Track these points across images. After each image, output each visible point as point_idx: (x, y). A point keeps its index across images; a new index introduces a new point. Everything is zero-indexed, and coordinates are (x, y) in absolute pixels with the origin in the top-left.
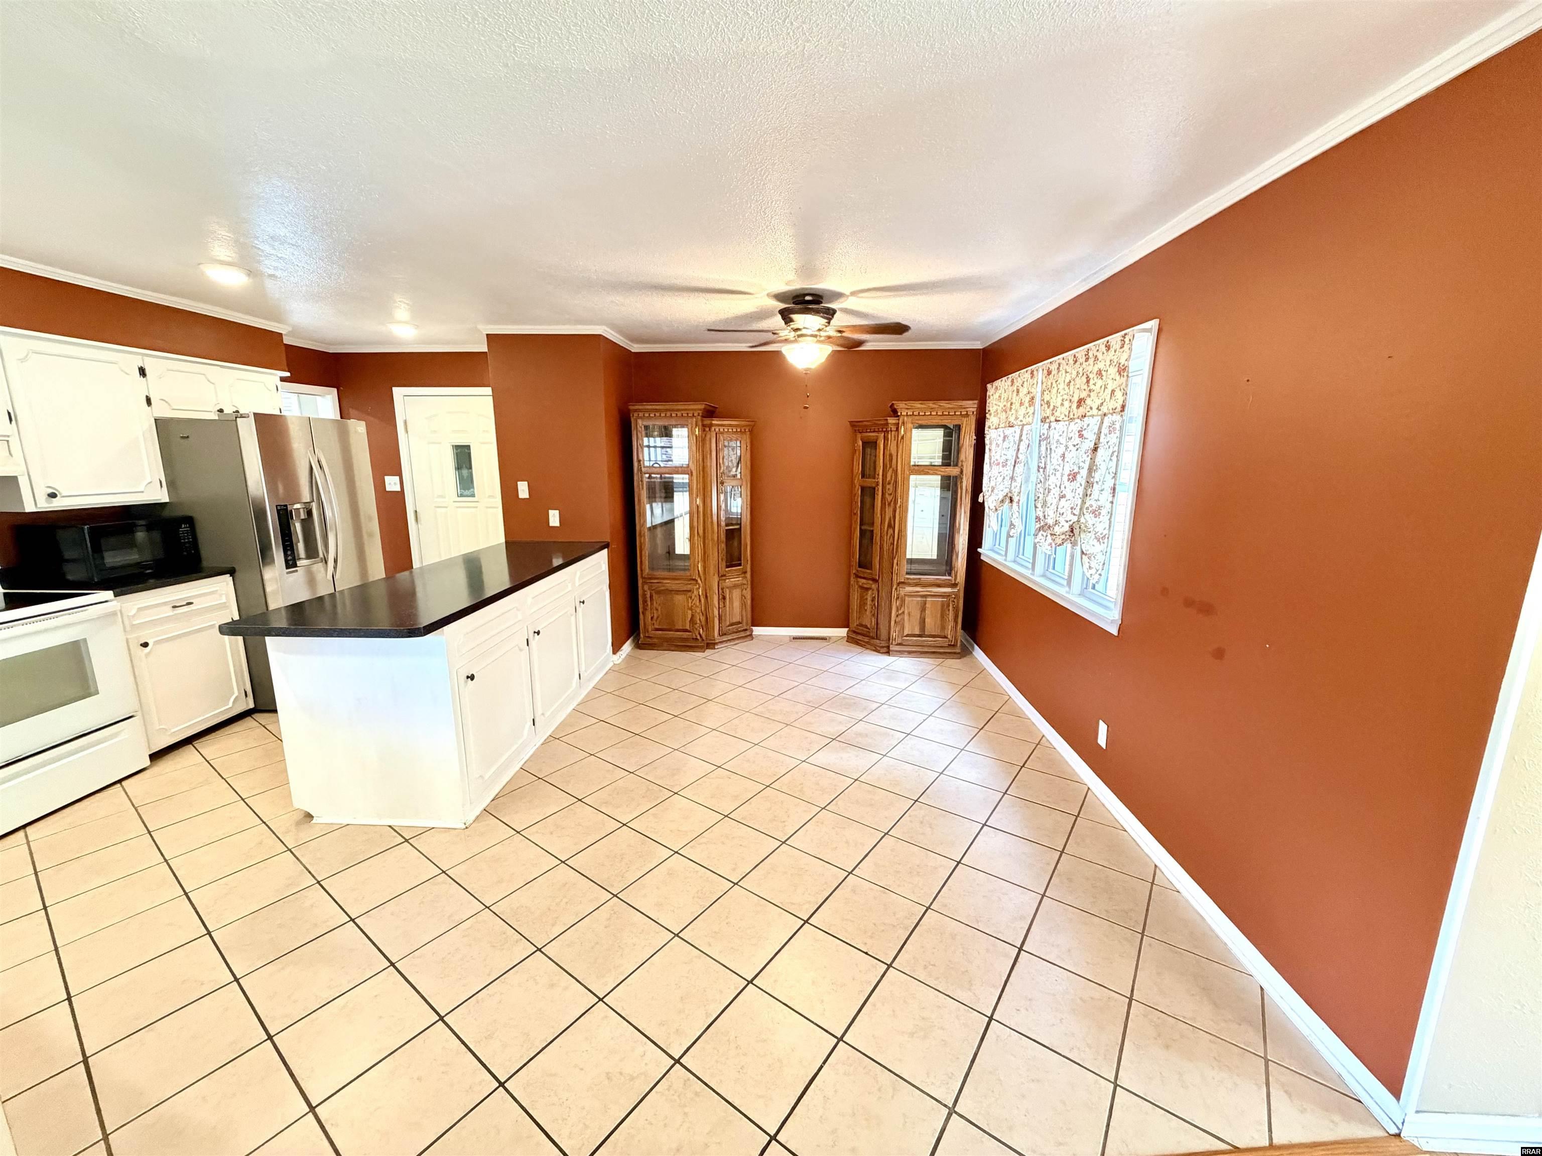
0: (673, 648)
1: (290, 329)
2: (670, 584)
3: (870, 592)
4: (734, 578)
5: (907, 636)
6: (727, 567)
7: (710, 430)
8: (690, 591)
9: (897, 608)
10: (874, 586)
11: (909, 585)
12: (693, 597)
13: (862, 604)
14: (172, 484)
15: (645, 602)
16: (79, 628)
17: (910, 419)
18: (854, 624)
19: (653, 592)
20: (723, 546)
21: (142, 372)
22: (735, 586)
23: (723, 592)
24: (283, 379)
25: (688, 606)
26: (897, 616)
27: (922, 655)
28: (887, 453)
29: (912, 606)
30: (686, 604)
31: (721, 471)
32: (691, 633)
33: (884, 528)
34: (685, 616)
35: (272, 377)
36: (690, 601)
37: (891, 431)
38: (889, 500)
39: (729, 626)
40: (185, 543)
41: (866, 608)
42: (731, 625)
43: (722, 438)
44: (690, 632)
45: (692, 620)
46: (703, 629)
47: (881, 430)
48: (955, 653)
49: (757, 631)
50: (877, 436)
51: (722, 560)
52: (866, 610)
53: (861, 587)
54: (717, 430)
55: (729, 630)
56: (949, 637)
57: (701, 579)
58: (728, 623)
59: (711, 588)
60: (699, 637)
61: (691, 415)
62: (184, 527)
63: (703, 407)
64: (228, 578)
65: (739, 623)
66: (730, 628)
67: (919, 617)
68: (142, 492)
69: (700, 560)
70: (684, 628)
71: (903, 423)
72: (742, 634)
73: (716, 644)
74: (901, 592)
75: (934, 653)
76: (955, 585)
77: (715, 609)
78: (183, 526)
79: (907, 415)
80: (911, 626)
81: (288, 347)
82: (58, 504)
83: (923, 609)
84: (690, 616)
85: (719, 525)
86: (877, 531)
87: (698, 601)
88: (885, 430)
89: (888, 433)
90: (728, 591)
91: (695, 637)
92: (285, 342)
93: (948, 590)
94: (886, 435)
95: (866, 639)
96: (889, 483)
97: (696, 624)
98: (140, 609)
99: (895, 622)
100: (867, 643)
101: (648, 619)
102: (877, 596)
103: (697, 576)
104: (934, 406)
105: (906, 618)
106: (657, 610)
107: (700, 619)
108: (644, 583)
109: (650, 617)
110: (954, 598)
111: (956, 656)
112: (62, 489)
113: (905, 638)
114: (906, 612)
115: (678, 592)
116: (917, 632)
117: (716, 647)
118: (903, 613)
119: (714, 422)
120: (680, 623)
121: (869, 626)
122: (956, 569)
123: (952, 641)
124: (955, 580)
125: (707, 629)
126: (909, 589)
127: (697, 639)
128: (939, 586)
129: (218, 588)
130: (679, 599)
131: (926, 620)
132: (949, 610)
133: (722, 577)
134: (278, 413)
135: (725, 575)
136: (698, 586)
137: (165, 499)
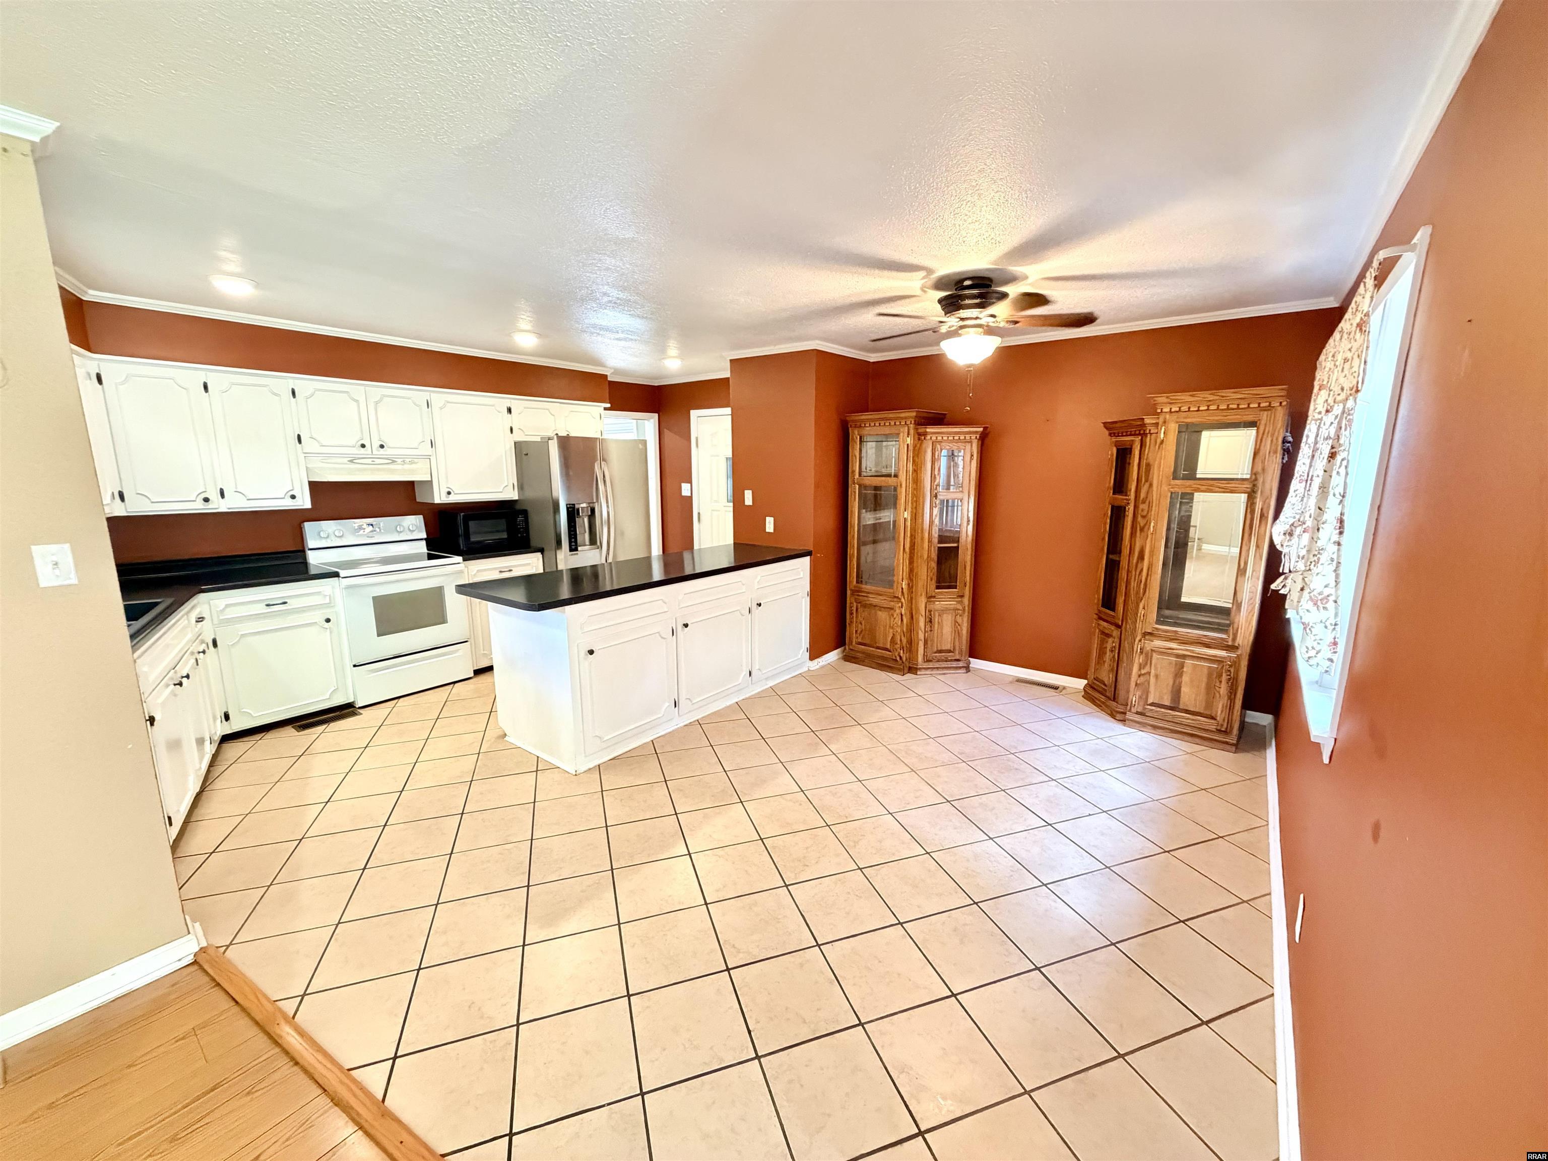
0: (873, 666)
1: (613, 371)
2: (874, 600)
3: (1110, 640)
4: (946, 601)
5: (1152, 704)
6: (938, 587)
7: (925, 438)
8: (892, 609)
9: (1140, 665)
10: (1116, 633)
11: (1159, 637)
12: (895, 616)
13: (1102, 652)
14: (521, 488)
15: (852, 614)
16: (442, 578)
17: (1175, 416)
18: (1091, 675)
19: (859, 605)
20: (934, 565)
21: (509, 410)
22: (945, 610)
23: (931, 615)
24: (605, 409)
25: (890, 624)
26: (1139, 676)
27: (1171, 735)
28: (1144, 463)
29: (1162, 667)
30: (888, 621)
31: (936, 483)
32: (890, 653)
33: (1133, 560)
34: (885, 636)
35: (597, 408)
36: (892, 620)
37: (1151, 434)
38: (1142, 525)
39: (936, 653)
40: (521, 528)
41: (1104, 660)
42: (940, 651)
43: (938, 446)
44: (890, 651)
45: (893, 641)
46: (903, 651)
47: (1137, 432)
48: (1227, 743)
49: (976, 663)
50: (1133, 440)
51: (931, 579)
52: (1104, 662)
53: (1103, 633)
54: (934, 438)
55: (936, 657)
56: (1218, 718)
57: (904, 598)
58: (935, 650)
59: (917, 609)
60: (898, 659)
61: (904, 423)
62: (520, 518)
63: (914, 414)
64: (539, 555)
65: (949, 651)
66: (937, 654)
67: (1171, 683)
68: (501, 492)
69: (904, 577)
70: (885, 647)
71: (1165, 422)
72: (955, 664)
73: (920, 669)
74: (1146, 645)
75: (1192, 735)
76: (1232, 648)
77: (920, 632)
78: (520, 516)
79: (1171, 412)
80: (1159, 693)
81: (612, 384)
82: (453, 499)
83: (1179, 673)
84: (891, 635)
85: (930, 541)
86: (1124, 563)
87: (900, 621)
88: (1142, 432)
89: (1146, 436)
90: (937, 614)
91: (894, 658)
92: (609, 379)
93: (1222, 653)
94: (1144, 439)
95: (1103, 698)
96: (1144, 502)
97: (896, 644)
98: (478, 571)
99: (1136, 685)
100: (1103, 703)
101: (853, 632)
102: (1117, 646)
103: (900, 594)
104: (1212, 398)
105: (1152, 680)
106: (861, 624)
107: (901, 640)
108: (852, 594)
109: (854, 632)
110: (1231, 666)
111: (1228, 747)
112: (455, 489)
113: (1149, 707)
114: (1153, 672)
115: (882, 608)
116: (1167, 703)
117: (918, 673)
118: (1149, 673)
119: (928, 430)
120: (882, 641)
121: (1106, 683)
122: (1236, 626)
123: (1222, 725)
124: (1234, 640)
125: (910, 651)
126: (1158, 643)
127: (896, 660)
128: (1208, 646)
129: (531, 562)
130: (882, 615)
131: (1183, 689)
132: (1221, 682)
133: (930, 598)
134: (598, 435)
135: (934, 597)
136: (900, 604)
137: (516, 497)
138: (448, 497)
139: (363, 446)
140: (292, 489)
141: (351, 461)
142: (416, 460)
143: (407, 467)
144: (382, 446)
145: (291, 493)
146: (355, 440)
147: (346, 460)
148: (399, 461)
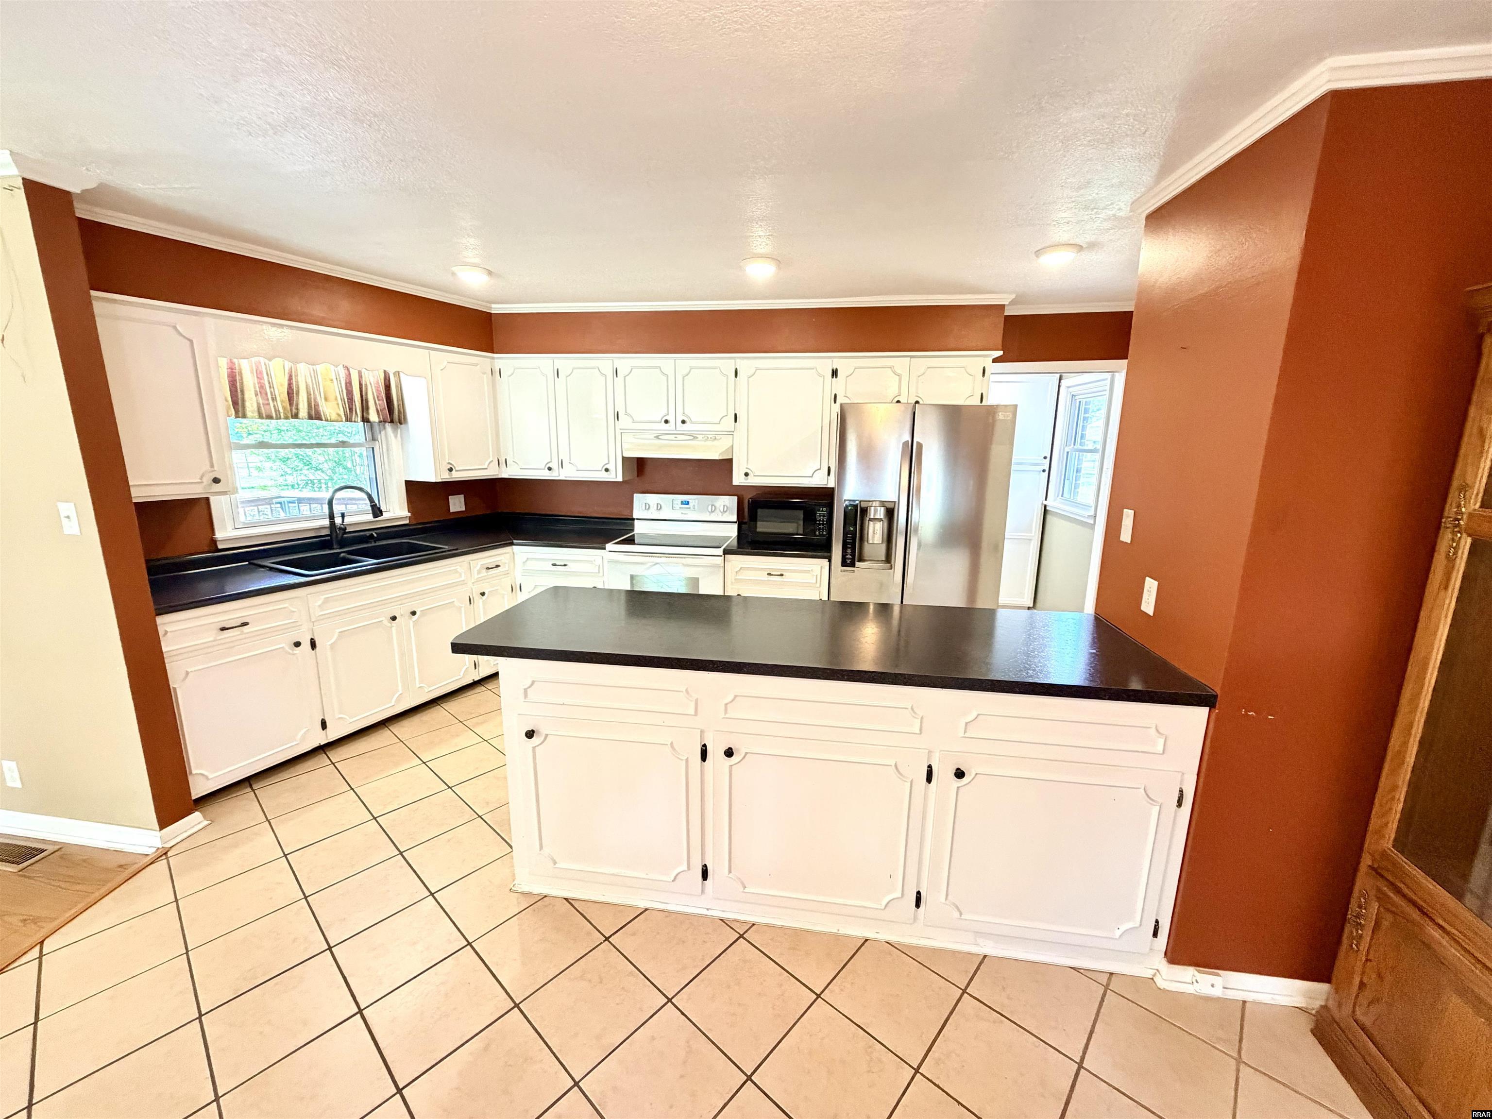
16: (696, 569)
21: (835, 372)
24: (995, 361)
35: (980, 360)
40: (820, 524)
62: (822, 512)
64: (825, 562)
78: (822, 509)
82: (751, 481)
92: (1006, 312)
98: (742, 568)
108: (1372, 872)
112: (754, 468)
129: (812, 569)
137: (831, 484)
138: (747, 479)
139: (666, 422)
140: (607, 462)
141: (657, 437)
142: (718, 437)
143: (709, 443)
144: (683, 422)
145: (606, 467)
146: (659, 416)
147: (652, 436)
148: (700, 437)
